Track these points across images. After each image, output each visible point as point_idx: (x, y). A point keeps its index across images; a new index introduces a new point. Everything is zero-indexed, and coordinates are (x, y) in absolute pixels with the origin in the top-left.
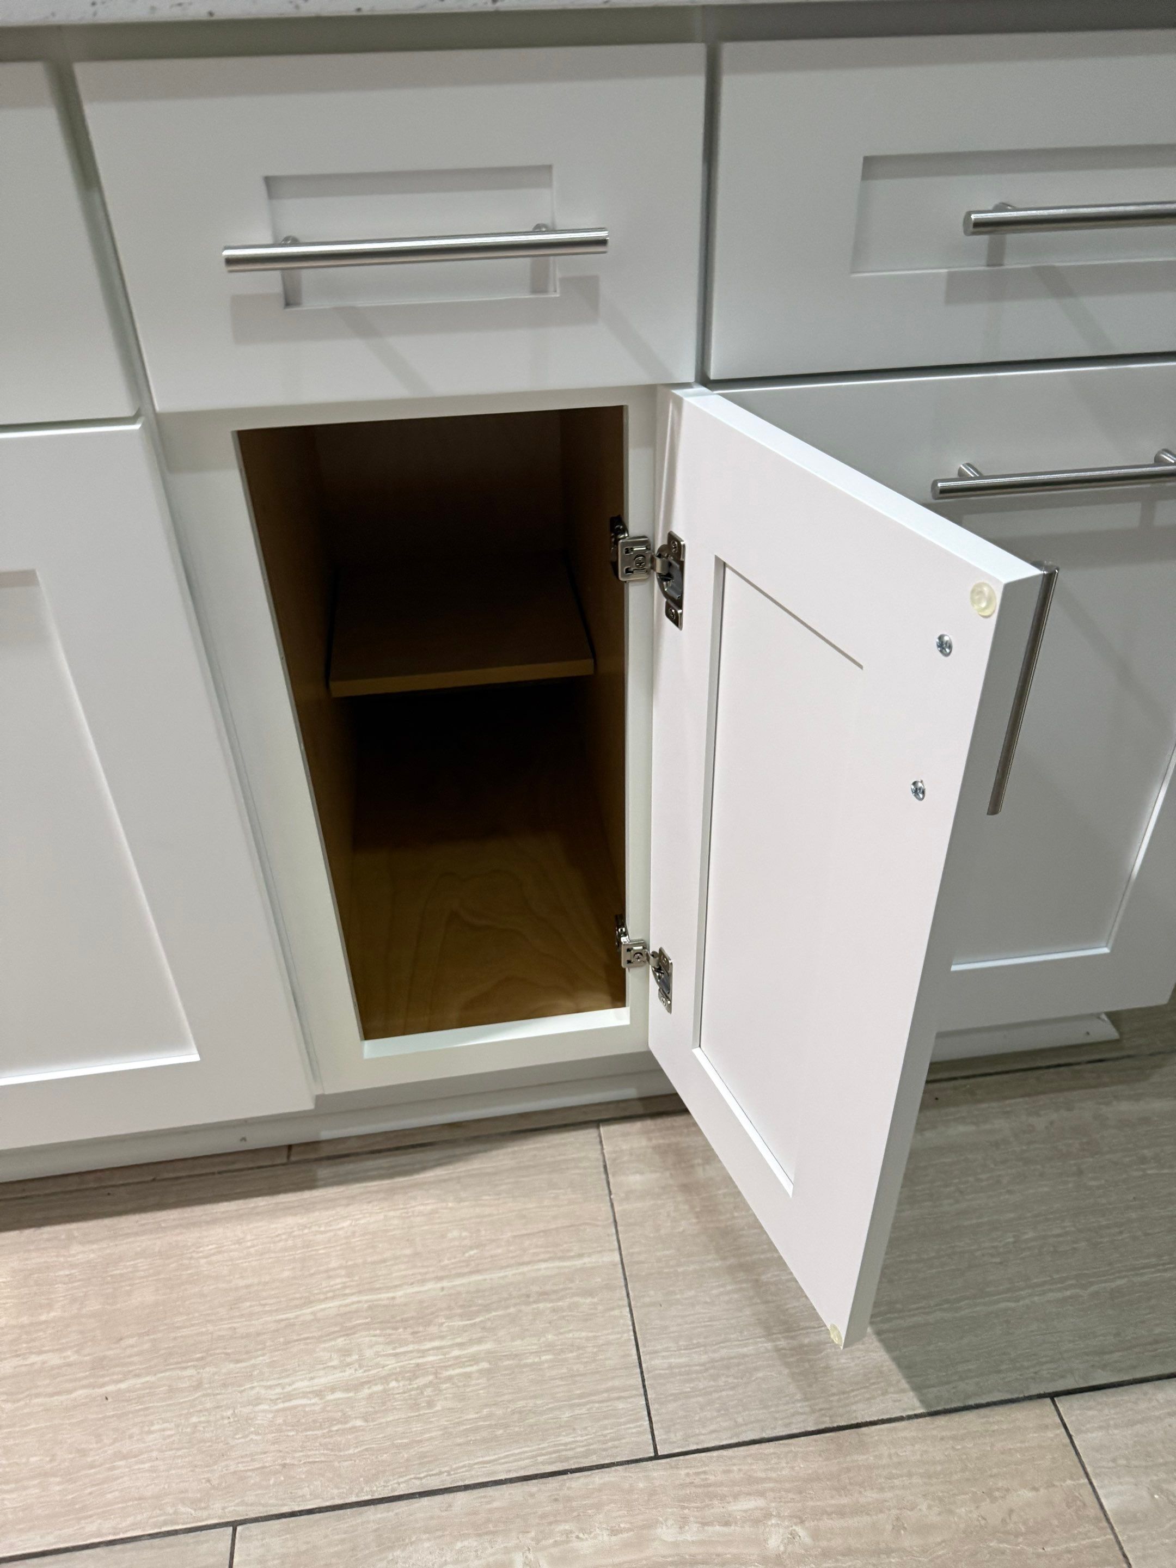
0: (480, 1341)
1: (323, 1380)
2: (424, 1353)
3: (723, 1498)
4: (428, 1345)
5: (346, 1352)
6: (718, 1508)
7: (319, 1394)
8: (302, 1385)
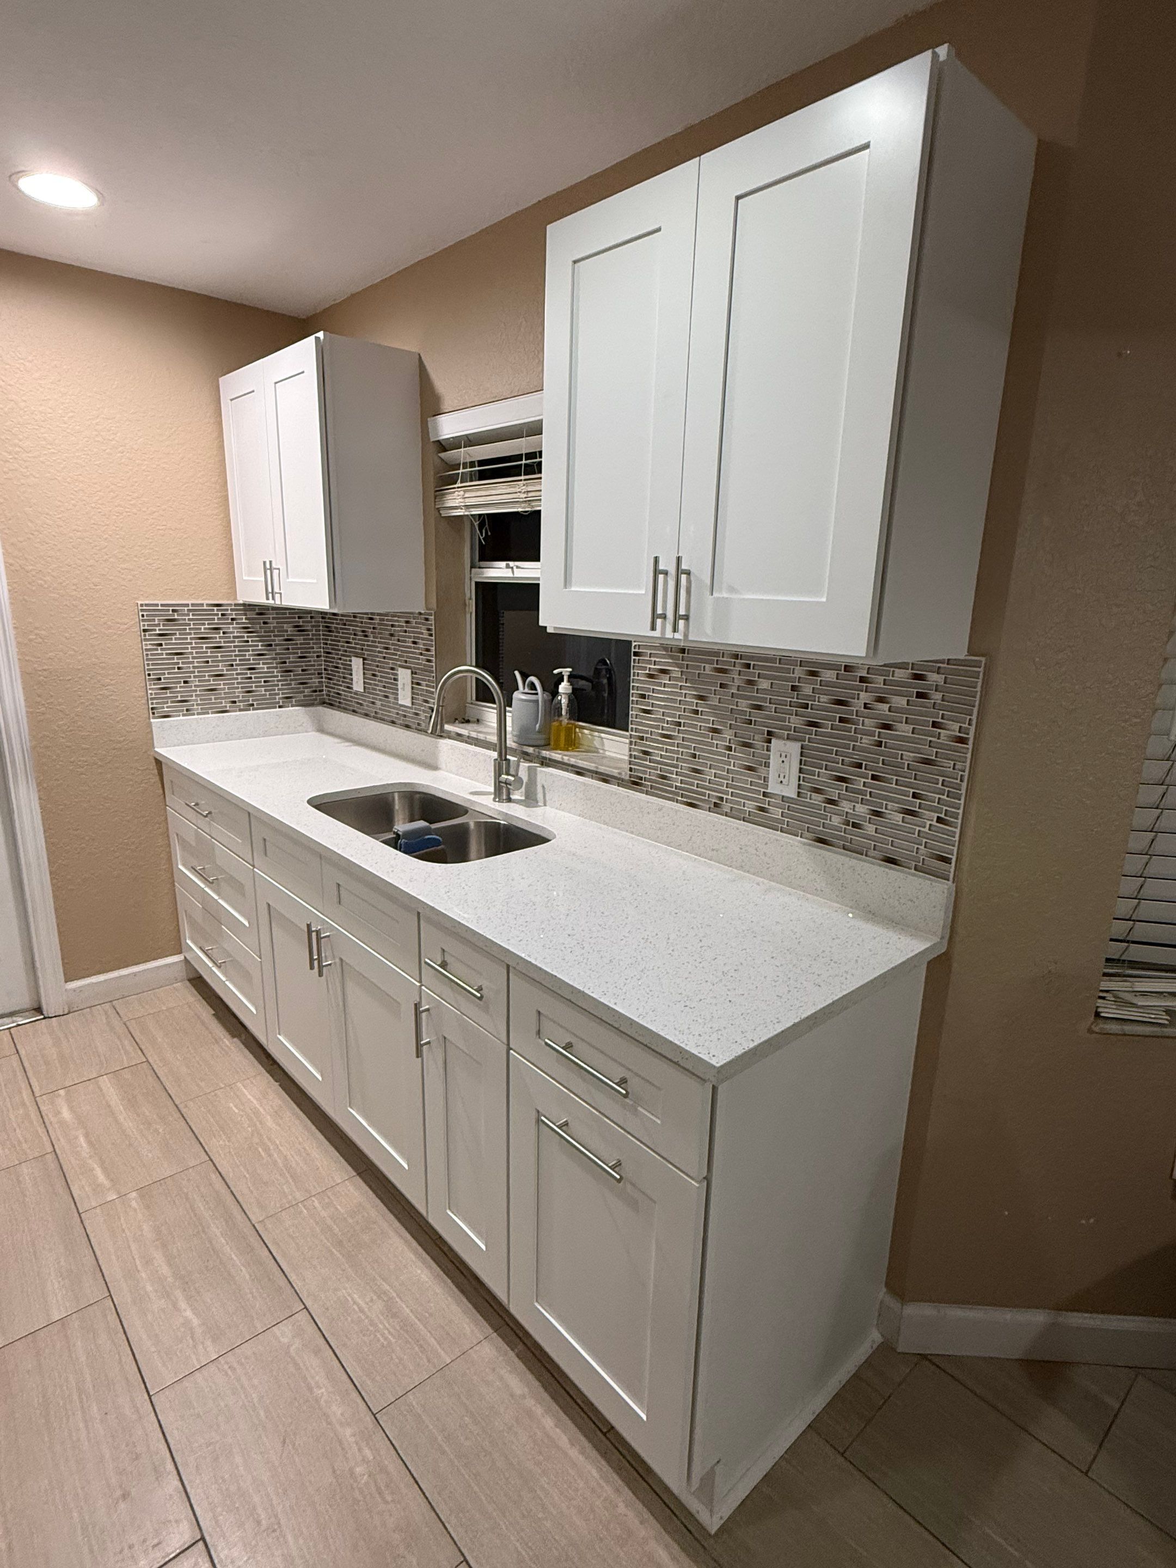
0: (394, 1337)
1: (360, 1302)
2: (381, 1323)
3: (367, 1444)
4: (385, 1322)
5: (372, 1300)
6: (363, 1444)
7: (355, 1303)
8: (355, 1296)
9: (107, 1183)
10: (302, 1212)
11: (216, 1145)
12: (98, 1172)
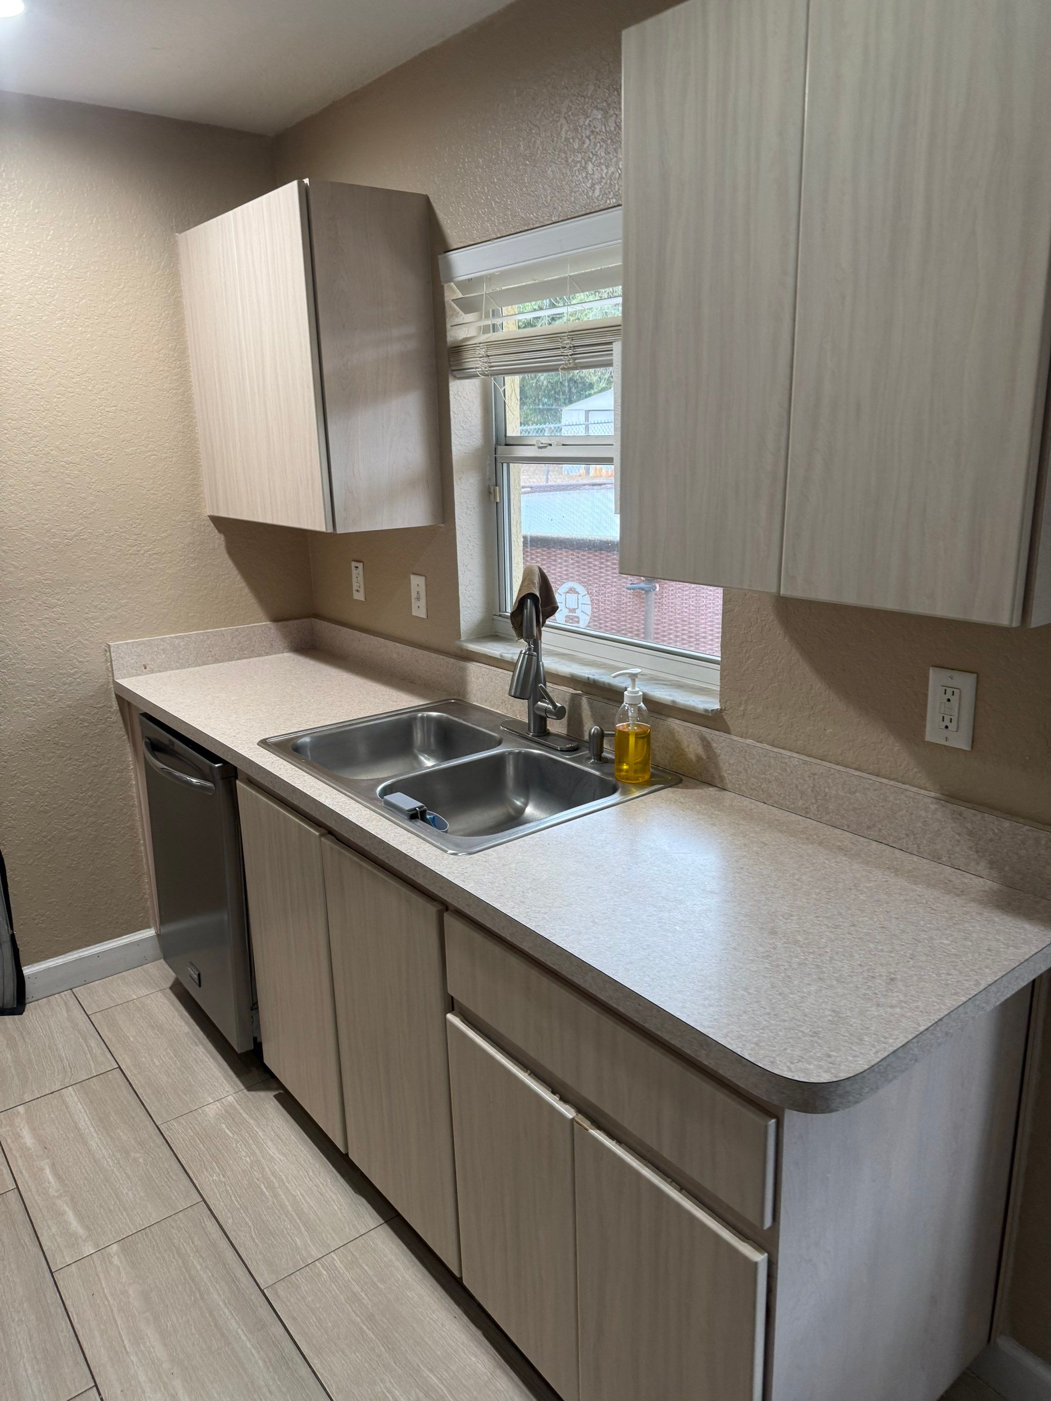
9: (81, 1231)
10: (320, 1274)
11: (207, 1180)
12: (71, 1216)
